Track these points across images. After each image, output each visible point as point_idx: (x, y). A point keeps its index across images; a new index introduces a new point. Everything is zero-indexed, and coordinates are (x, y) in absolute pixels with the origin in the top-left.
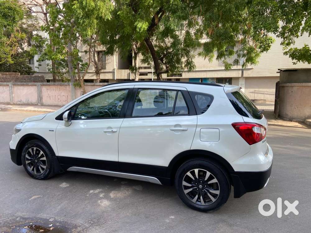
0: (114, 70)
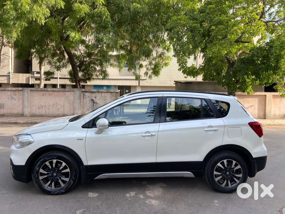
0: (9, 73)
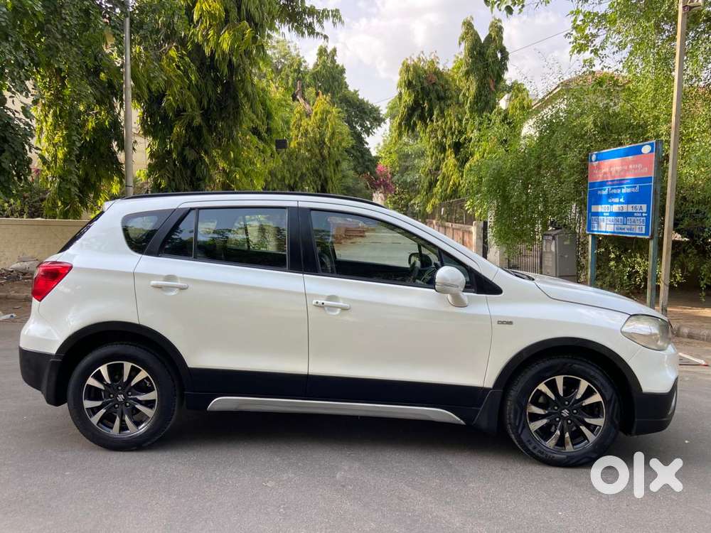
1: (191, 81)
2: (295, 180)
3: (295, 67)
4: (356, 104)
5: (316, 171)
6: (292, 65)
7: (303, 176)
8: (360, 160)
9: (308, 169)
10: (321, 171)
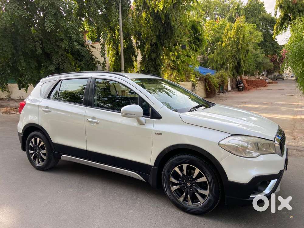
1: (150, 25)
2: (223, 62)
3: (236, 7)
4: (270, 19)
5: (234, 56)
6: (234, 6)
7: (227, 60)
8: (272, 48)
9: (230, 56)
10: (237, 56)
